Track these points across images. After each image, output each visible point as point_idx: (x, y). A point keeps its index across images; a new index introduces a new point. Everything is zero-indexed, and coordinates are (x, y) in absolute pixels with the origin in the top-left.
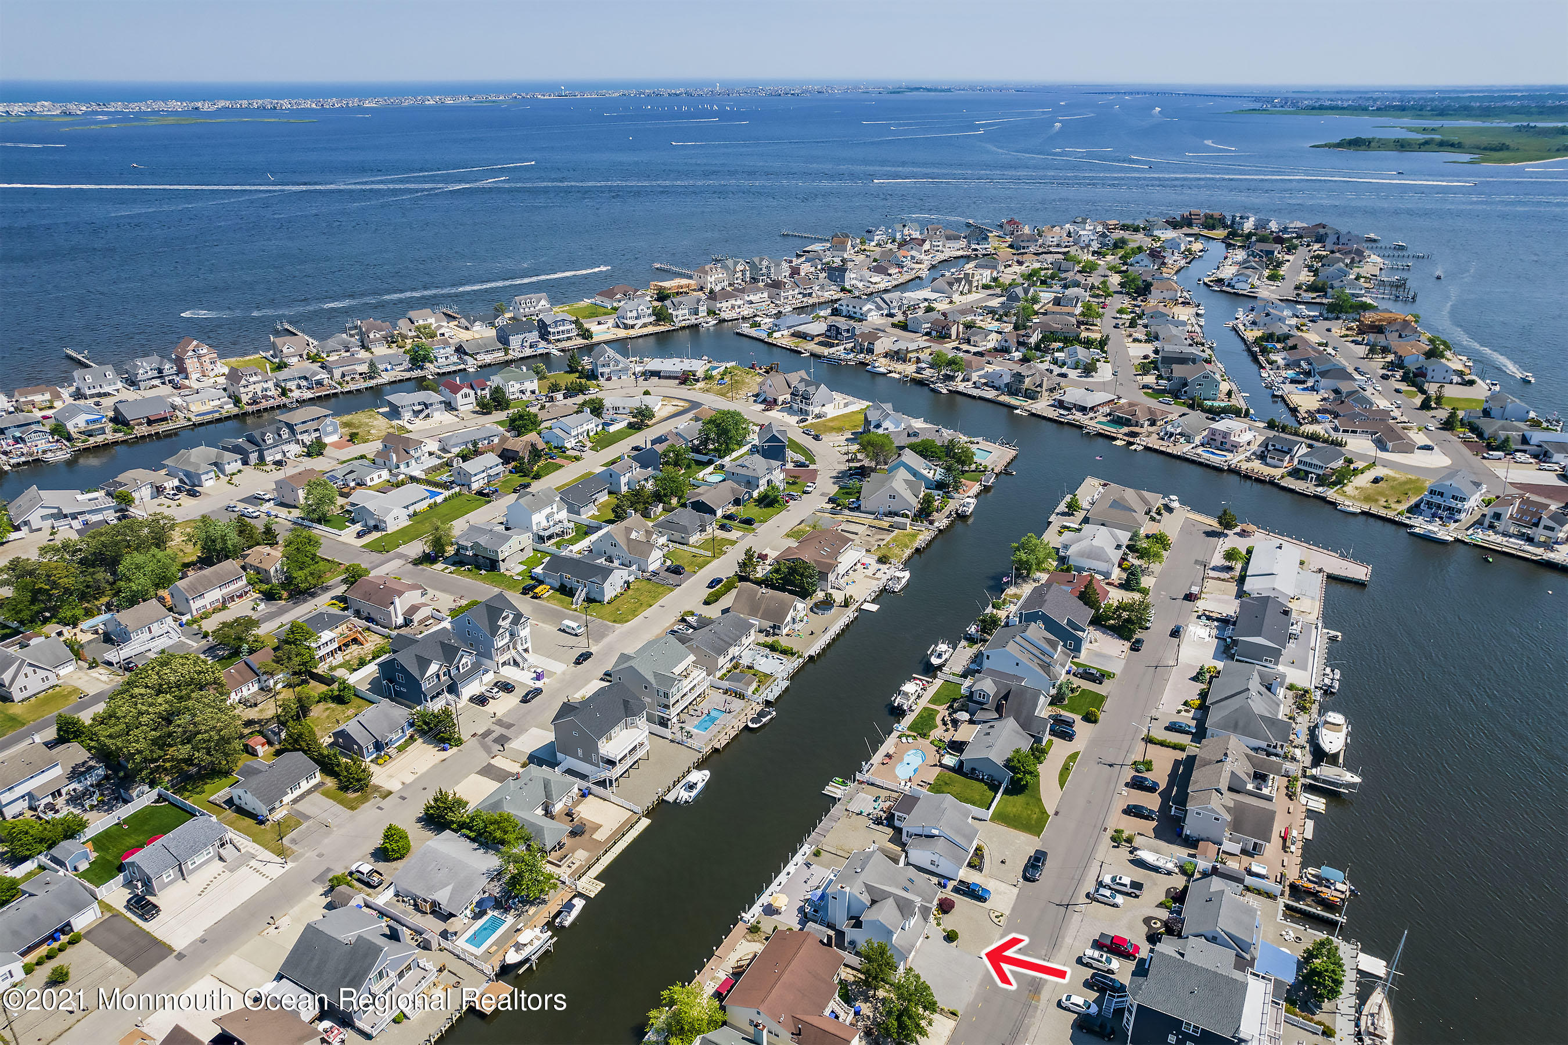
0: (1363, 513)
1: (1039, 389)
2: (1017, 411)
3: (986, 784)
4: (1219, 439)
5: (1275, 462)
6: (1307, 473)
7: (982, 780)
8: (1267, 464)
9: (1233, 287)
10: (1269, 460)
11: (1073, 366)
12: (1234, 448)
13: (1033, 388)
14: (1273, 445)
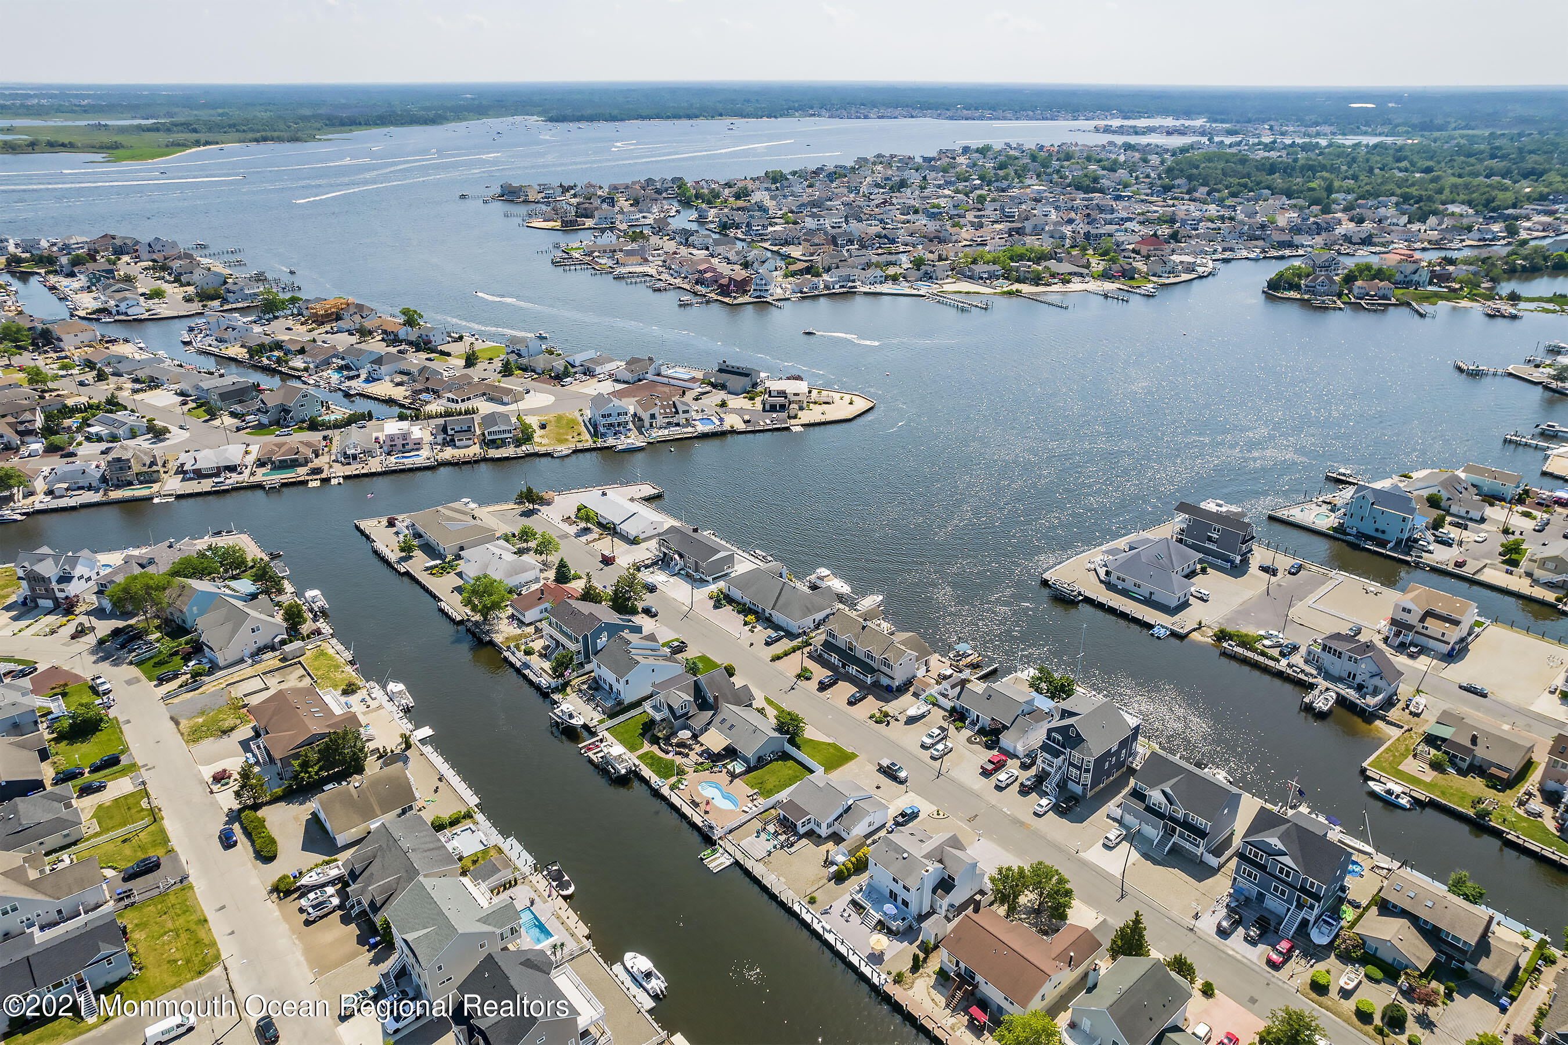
0: (576, 451)
1: (155, 468)
2: (156, 501)
3: (777, 760)
4: (399, 442)
5: (465, 443)
6: (503, 440)
7: (771, 761)
8: (458, 448)
9: (126, 314)
10: (458, 443)
11: (129, 435)
12: (418, 445)
13: (145, 469)
14: (453, 429)
